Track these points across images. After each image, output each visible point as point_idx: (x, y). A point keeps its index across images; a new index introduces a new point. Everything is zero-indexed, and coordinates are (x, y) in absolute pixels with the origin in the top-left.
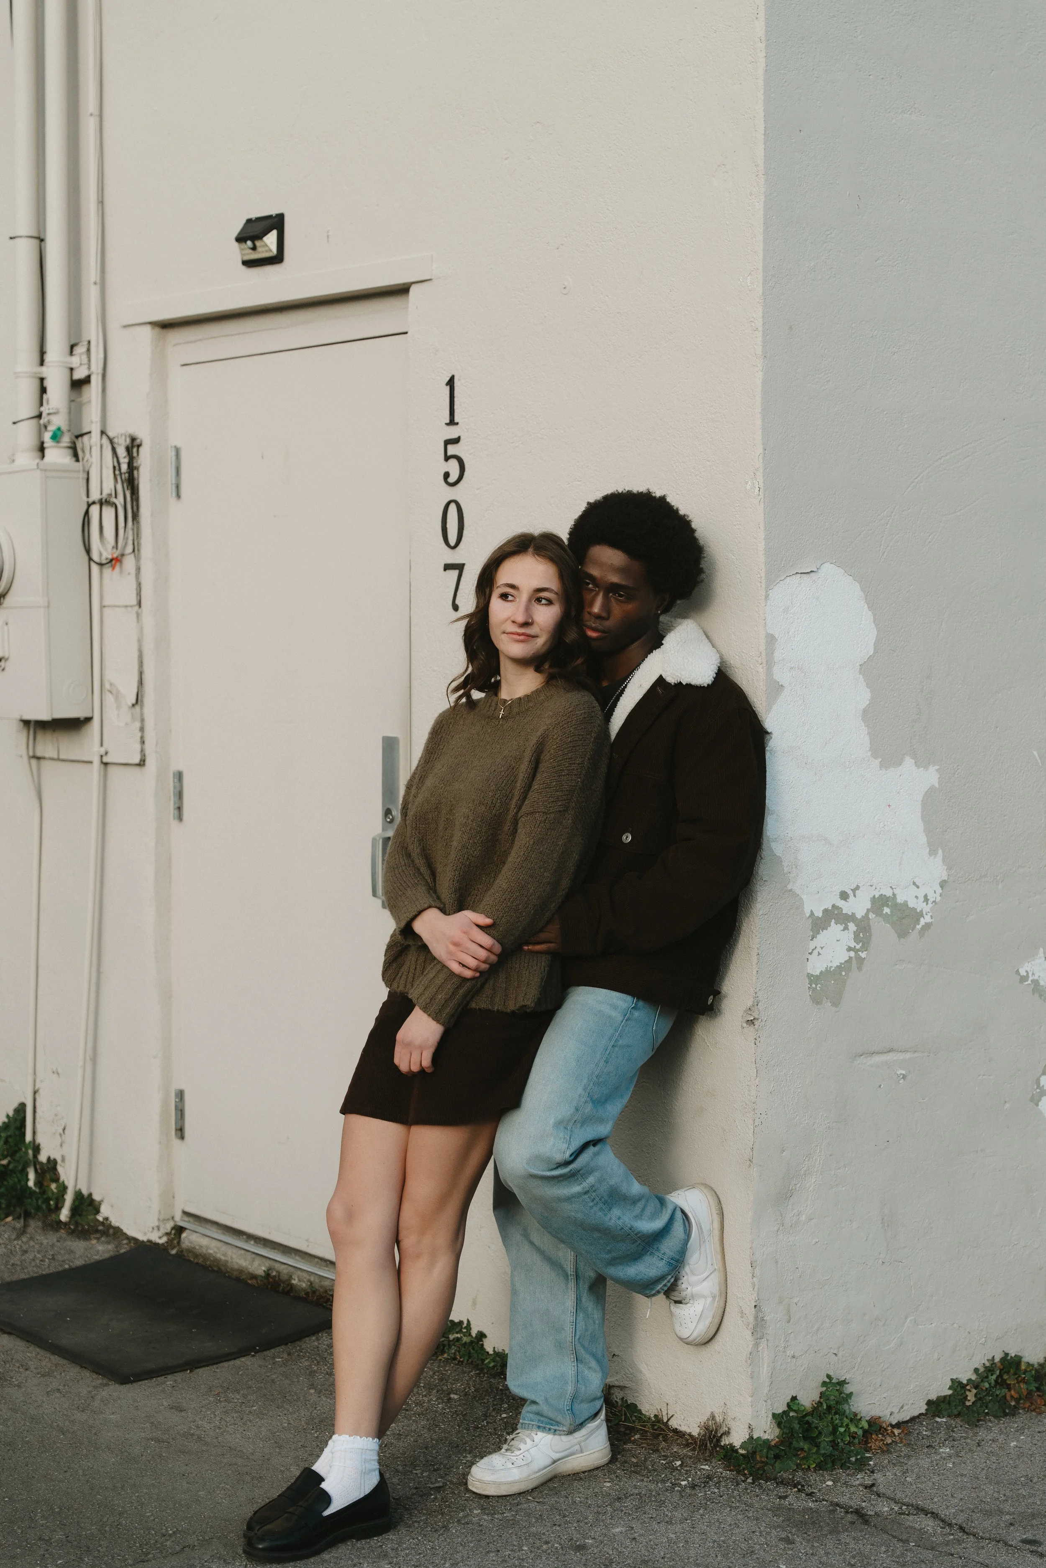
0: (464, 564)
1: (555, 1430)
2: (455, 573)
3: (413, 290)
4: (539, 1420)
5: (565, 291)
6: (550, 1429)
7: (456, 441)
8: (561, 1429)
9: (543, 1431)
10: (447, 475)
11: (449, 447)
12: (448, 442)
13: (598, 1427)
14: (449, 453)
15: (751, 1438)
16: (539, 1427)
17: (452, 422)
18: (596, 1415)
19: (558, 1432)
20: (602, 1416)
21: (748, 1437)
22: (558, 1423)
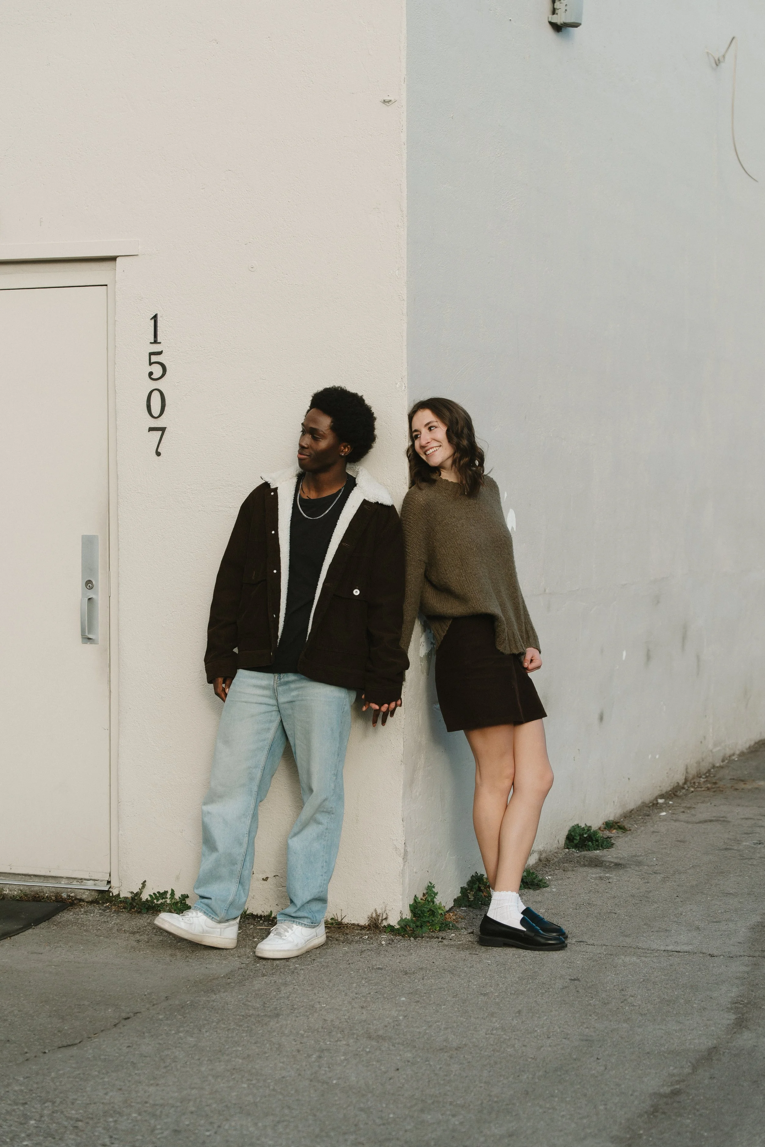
0: (166, 428)
1: (213, 918)
2: (160, 433)
3: (117, 259)
4: (206, 909)
5: (252, 270)
6: (210, 916)
7: (160, 353)
8: (216, 918)
9: (206, 916)
10: (151, 374)
11: (152, 357)
12: (151, 354)
13: (233, 925)
14: (152, 361)
15: (402, 918)
16: (205, 912)
17: (156, 342)
18: (235, 918)
19: (213, 919)
20: (238, 920)
21: (400, 919)
22: (216, 914)
